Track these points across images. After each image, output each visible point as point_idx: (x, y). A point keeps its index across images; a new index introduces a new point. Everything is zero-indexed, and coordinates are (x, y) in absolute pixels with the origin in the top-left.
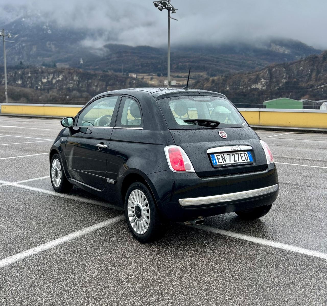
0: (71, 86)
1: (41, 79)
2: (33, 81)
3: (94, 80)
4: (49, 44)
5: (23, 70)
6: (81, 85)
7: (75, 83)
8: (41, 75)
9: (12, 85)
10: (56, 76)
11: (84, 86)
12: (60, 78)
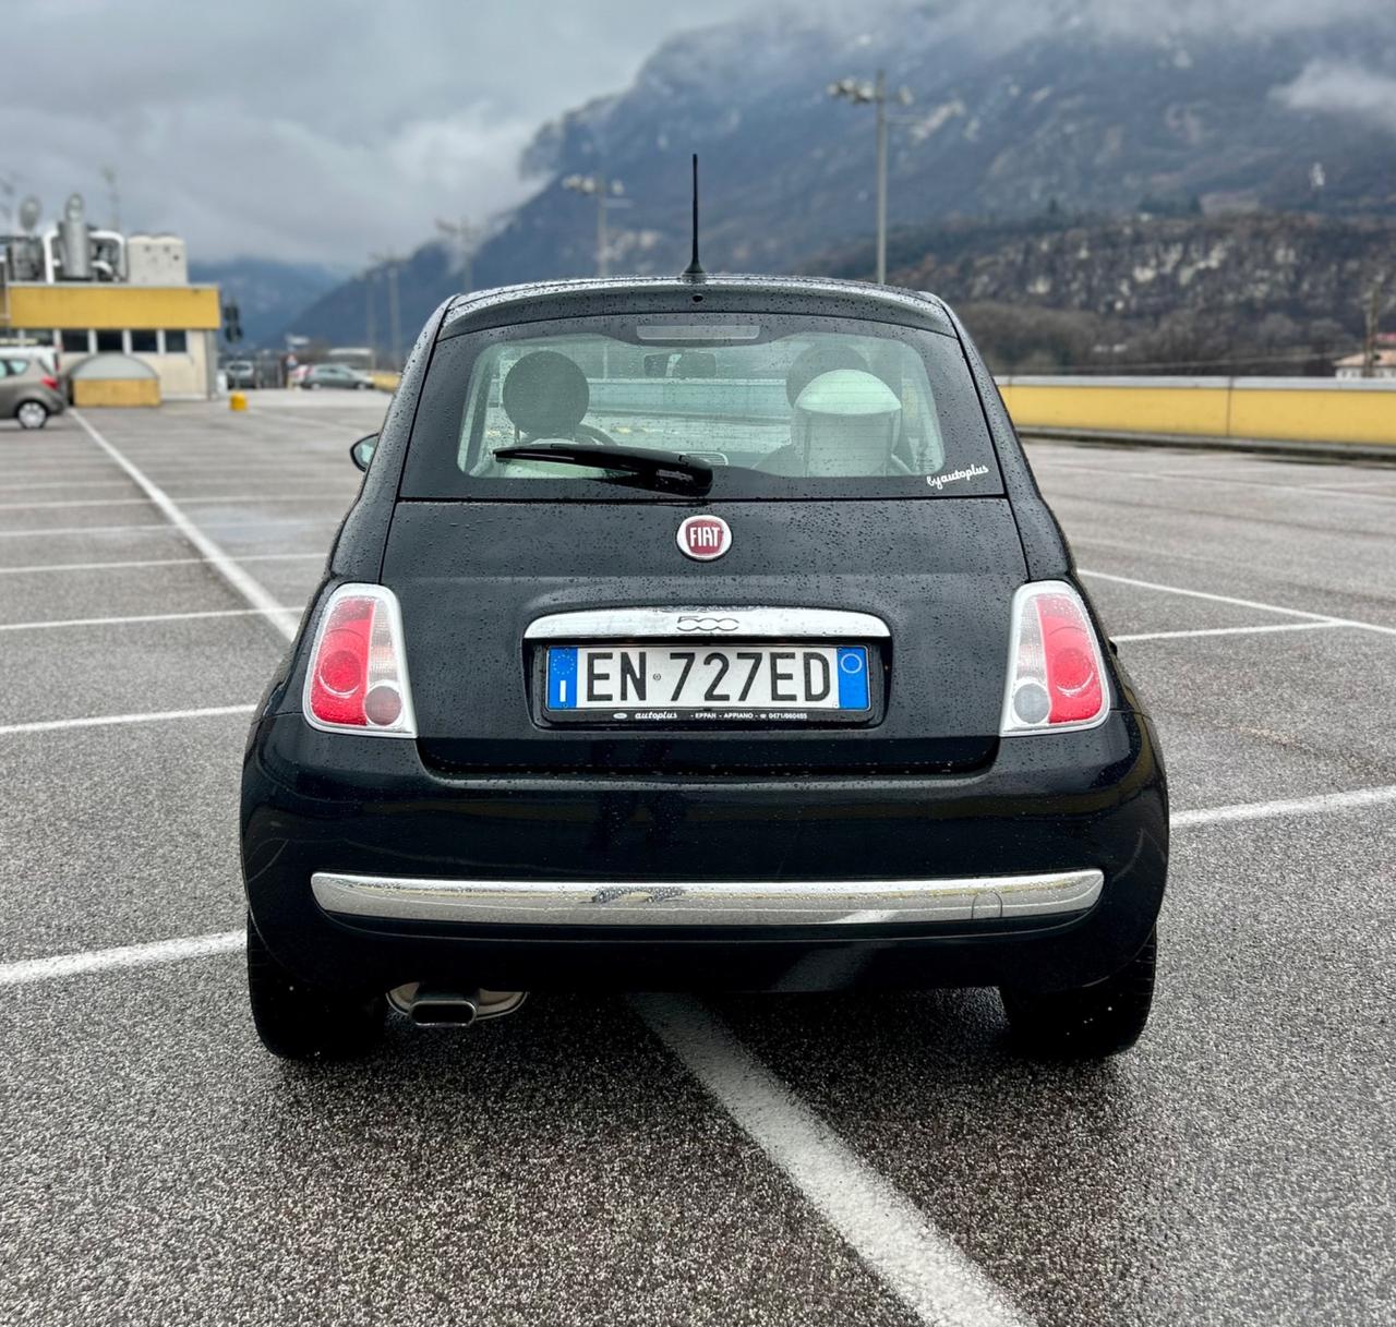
0: (1260, 292)
1: (1130, 267)
2: (1095, 282)
3: (1374, 257)
4: (1179, 115)
5: (1057, 235)
6: (1306, 286)
7: (1281, 277)
8: (1131, 253)
9: (1009, 301)
10: (1197, 251)
11: (1322, 289)
12: (1214, 260)
